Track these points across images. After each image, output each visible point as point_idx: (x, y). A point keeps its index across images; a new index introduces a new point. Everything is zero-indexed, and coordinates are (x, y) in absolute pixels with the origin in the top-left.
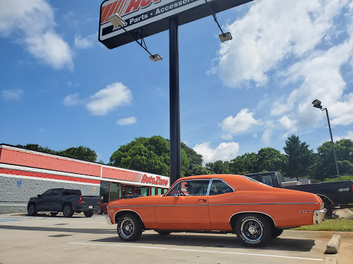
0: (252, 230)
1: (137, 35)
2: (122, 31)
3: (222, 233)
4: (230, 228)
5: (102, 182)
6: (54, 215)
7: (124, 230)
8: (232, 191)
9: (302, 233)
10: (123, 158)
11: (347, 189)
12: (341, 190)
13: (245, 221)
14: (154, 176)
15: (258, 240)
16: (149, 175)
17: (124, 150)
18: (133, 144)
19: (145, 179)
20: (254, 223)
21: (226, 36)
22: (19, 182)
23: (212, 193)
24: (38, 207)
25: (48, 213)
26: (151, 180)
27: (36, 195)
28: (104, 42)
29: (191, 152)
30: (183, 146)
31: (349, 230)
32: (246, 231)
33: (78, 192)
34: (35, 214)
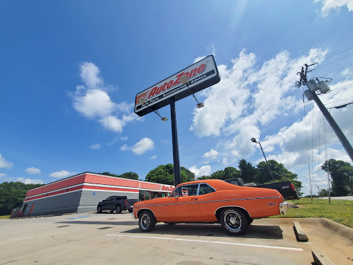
0: (233, 221)
1: (154, 108)
2: (147, 107)
3: (210, 223)
4: (216, 219)
5: (140, 191)
6: (112, 213)
7: (143, 223)
8: (214, 191)
9: (267, 221)
10: (152, 177)
11: (288, 187)
12: (284, 187)
13: (226, 213)
14: (169, 186)
15: (239, 230)
16: (166, 186)
17: (152, 172)
18: (157, 169)
19: (164, 188)
20: (234, 215)
21: (200, 105)
22: (94, 193)
23: (200, 193)
24: (103, 208)
25: (108, 211)
26: (167, 188)
27: (101, 201)
28: (137, 113)
29: (188, 172)
30: (183, 168)
31: (302, 217)
32: (228, 222)
33: (125, 198)
34: (101, 212)
